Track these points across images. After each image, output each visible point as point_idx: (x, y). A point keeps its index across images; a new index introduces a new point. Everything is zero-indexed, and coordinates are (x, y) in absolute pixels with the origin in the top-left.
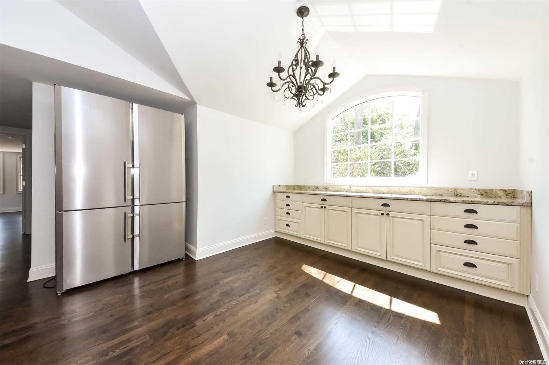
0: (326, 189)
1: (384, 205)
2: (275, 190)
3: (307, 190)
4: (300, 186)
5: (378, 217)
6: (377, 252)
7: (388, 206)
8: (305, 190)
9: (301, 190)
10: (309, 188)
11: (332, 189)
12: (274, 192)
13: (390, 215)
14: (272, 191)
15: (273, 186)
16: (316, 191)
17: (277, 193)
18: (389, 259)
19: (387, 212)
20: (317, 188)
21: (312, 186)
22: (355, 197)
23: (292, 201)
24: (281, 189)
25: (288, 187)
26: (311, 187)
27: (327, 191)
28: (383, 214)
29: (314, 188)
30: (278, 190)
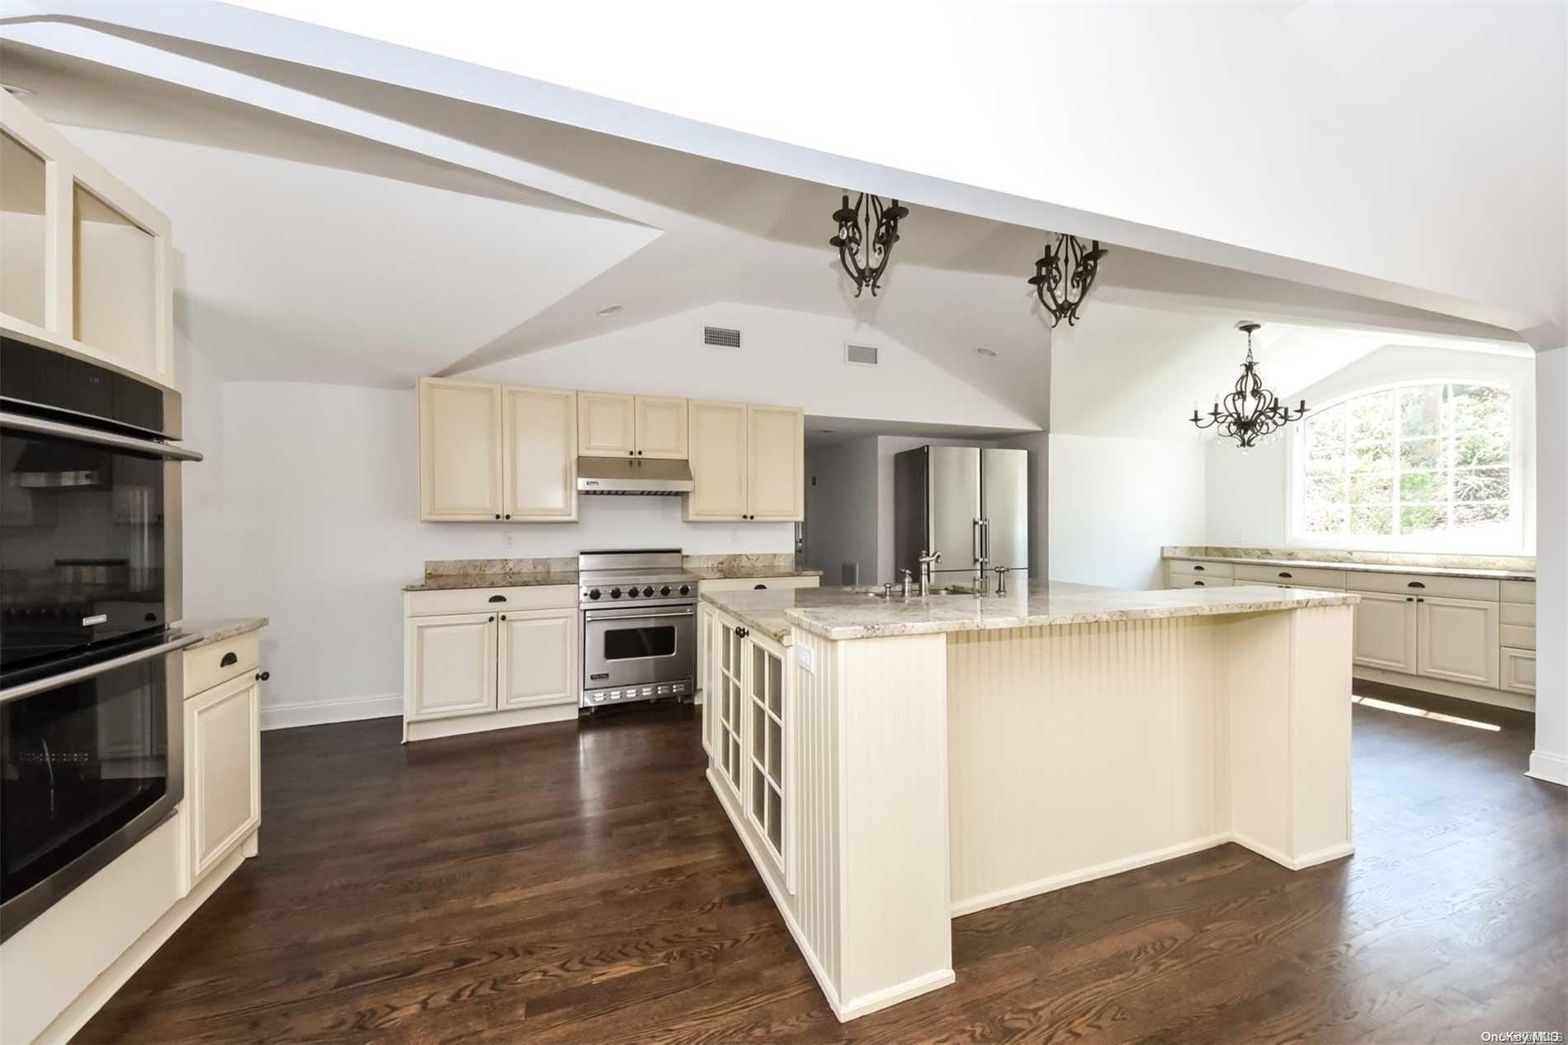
0: (1290, 555)
1: (1413, 585)
2: (1166, 555)
3: (1240, 557)
4: (1222, 549)
5: (1399, 605)
6: (1399, 662)
7: (1422, 586)
8: (1236, 556)
9: (1225, 555)
10: (1247, 552)
11: (1301, 554)
12: (1163, 559)
13: (1426, 602)
14: (1159, 556)
15: (1162, 548)
16: (1264, 558)
17: (1172, 561)
18: (1421, 673)
19: (1420, 597)
20: (1267, 553)
21: (1254, 550)
22: (1353, 570)
23: (1208, 576)
24: (1179, 554)
25: (1191, 549)
26: (1251, 551)
27: (1292, 559)
28: (1410, 600)
29: (1259, 553)
30: (1171, 555)
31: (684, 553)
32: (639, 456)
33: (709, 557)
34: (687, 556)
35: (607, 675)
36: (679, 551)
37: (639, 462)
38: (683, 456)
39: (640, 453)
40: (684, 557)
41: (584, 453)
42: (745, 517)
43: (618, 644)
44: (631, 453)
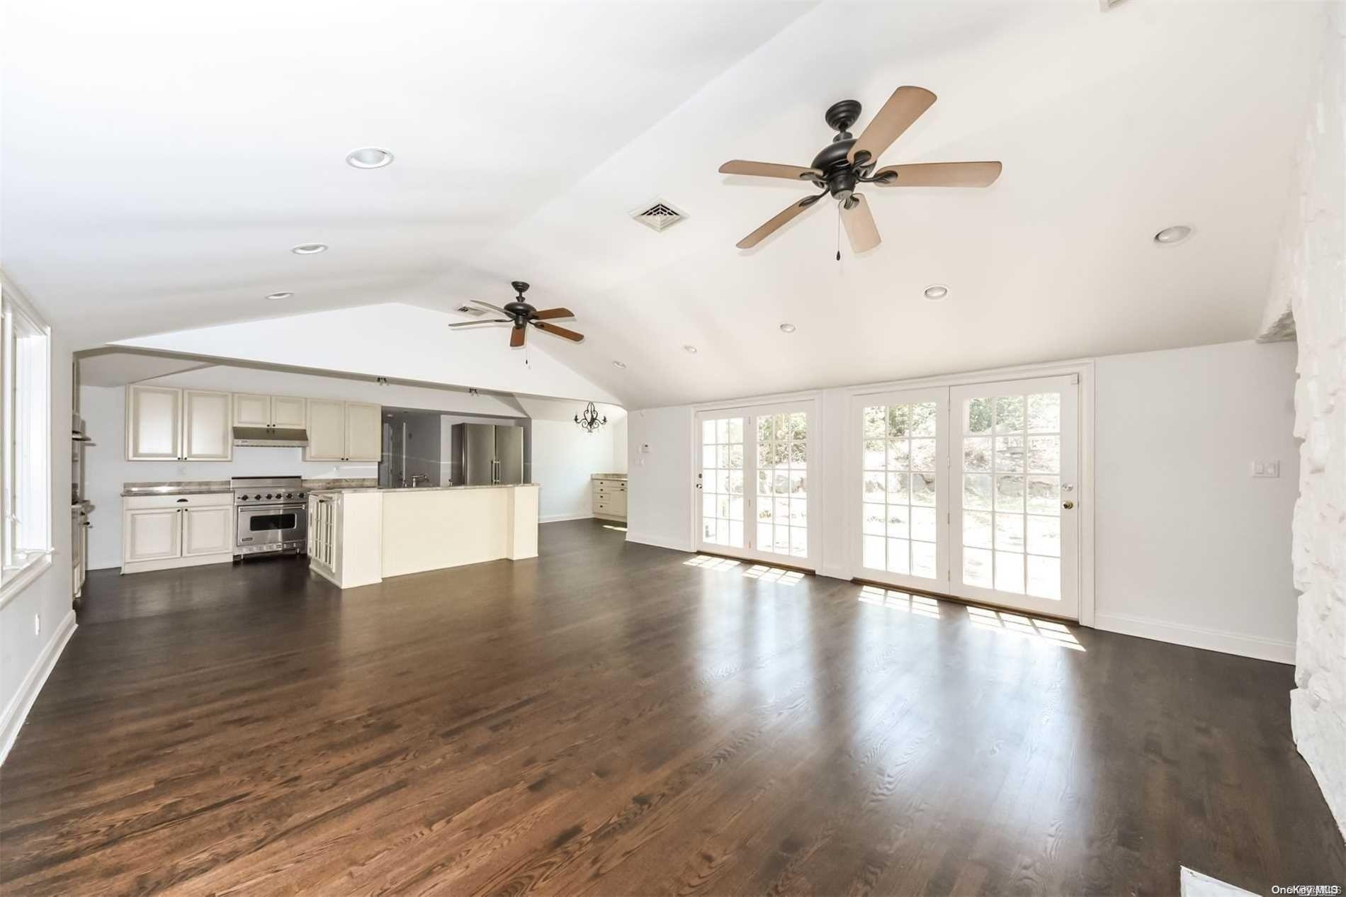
12: (592, 479)
31: (303, 478)
32: (273, 427)
33: (320, 481)
34: (305, 480)
35: (251, 539)
36: (299, 477)
37: (274, 431)
38: (304, 428)
39: (274, 426)
40: (302, 480)
41: (236, 425)
42: (343, 459)
43: (259, 523)
44: (268, 426)
